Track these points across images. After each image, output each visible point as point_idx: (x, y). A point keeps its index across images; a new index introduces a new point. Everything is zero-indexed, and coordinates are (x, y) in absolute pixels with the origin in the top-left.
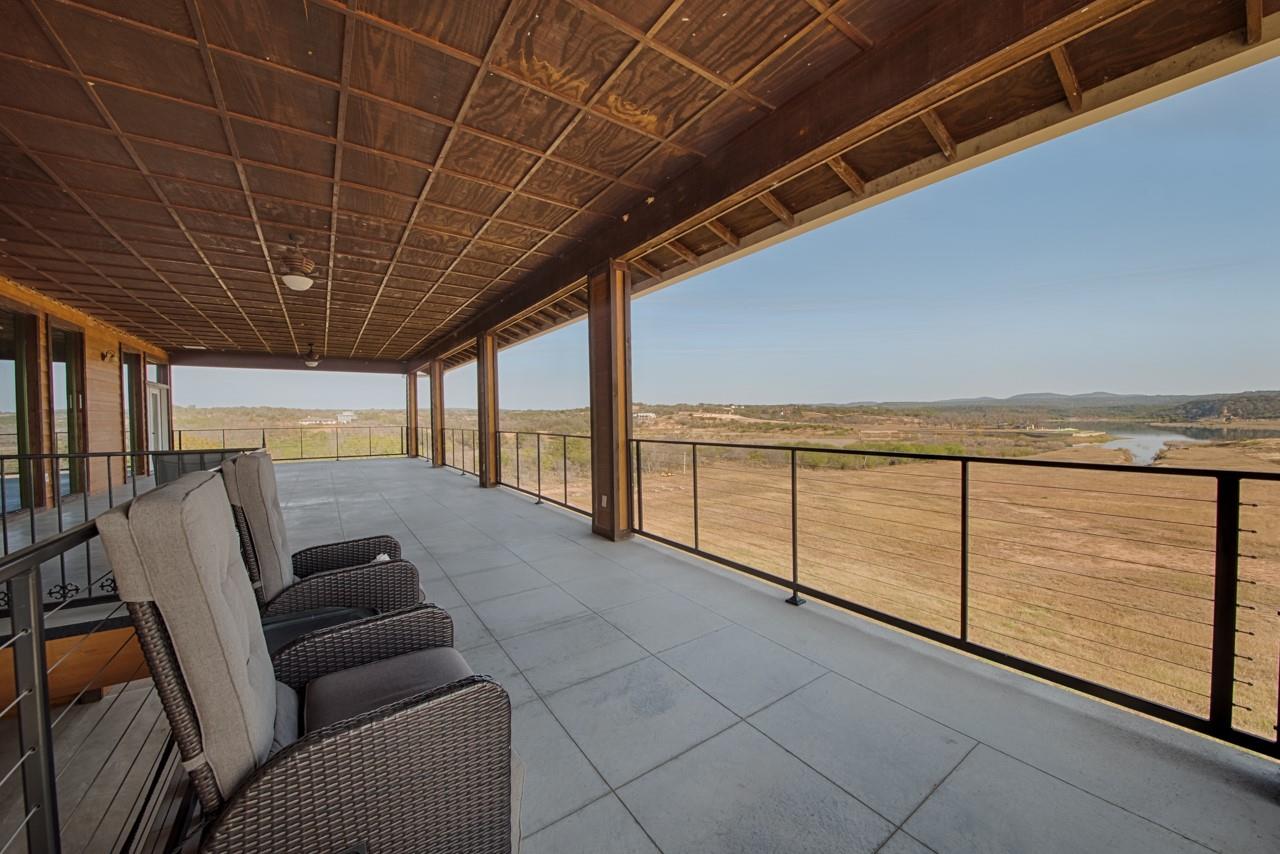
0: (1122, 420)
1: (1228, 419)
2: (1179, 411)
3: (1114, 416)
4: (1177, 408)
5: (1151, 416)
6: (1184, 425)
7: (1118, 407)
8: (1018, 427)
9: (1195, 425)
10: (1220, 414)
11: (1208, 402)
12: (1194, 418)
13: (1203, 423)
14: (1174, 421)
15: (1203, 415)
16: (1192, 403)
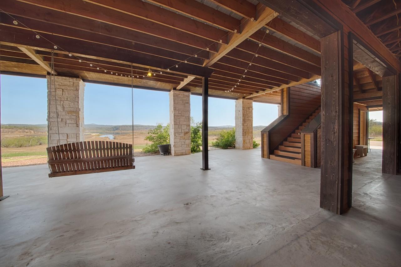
1: (121, 131)
14: (111, 131)
15: (116, 130)
16: (114, 127)
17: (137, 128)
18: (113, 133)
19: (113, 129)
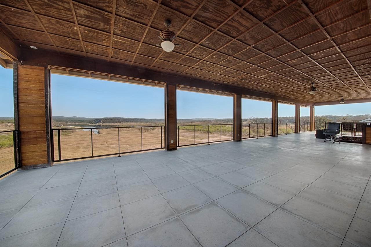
0: (82, 124)
1: (102, 123)
2: (94, 122)
3: (80, 123)
4: (93, 121)
5: (88, 123)
6: (94, 125)
7: (80, 120)
8: (58, 126)
9: (97, 125)
10: (101, 122)
11: (99, 119)
12: (96, 123)
13: (98, 124)
14: (92, 124)
15: (98, 122)
16: (95, 120)
17: (118, 121)
18: (95, 125)
19: (95, 122)
